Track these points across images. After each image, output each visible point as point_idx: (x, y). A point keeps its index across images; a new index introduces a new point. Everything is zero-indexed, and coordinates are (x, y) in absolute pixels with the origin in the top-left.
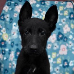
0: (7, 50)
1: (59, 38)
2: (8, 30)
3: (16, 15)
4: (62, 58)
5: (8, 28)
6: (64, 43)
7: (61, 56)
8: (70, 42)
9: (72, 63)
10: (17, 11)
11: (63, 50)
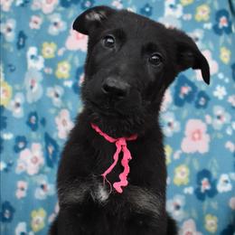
0: (8, 136)
1: (181, 96)
2: (12, 71)
3: (36, 23)
4: (190, 167)
5: (10, 66)
6: (198, 112)
7: (188, 159)
8: (219, 111)
9: (226, 182)
10: (39, 8)
11: (194, 139)
